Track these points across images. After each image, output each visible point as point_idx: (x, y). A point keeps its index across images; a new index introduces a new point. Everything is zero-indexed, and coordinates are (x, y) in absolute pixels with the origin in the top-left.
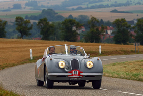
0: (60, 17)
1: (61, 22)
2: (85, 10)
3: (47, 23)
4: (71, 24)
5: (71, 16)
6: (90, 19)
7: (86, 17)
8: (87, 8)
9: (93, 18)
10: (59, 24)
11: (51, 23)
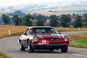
0: (24, 14)
1: (24, 16)
2: (36, 11)
3: (18, 17)
4: (29, 18)
5: (29, 14)
6: (38, 15)
7: (36, 14)
8: (37, 10)
9: (40, 15)
10: (23, 18)
11: (19, 17)
